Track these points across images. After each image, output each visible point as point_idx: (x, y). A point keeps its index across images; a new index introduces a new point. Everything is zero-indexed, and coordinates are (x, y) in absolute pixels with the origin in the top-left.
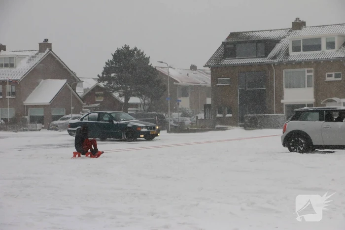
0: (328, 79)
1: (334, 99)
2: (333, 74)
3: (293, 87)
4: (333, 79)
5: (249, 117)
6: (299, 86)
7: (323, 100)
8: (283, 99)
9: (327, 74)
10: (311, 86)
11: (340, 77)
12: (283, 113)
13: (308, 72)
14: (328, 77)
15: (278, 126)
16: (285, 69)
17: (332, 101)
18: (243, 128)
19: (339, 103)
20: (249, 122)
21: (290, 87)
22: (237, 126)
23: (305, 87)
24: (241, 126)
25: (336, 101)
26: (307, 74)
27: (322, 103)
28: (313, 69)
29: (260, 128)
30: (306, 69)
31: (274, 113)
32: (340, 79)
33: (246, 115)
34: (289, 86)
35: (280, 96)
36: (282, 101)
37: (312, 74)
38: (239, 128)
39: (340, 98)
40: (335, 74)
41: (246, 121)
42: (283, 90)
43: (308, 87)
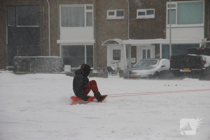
0: (109, 17)
1: (116, 40)
2: (115, 11)
3: (71, 26)
4: (115, 17)
5: (20, 59)
6: (77, 25)
7: (104, 41)
8: (59, 39)
9: (108, 11)
10: (90, 25)
11: (122, 15)
12: (60, 56)
13: (88, 8)
14: (109, 15)
15: (54, 70)
16: (62, 4)
17: (113, 42)
18: (12, 72)
19: (121, 45)
20: (19, 66)
21: (67, 26)
22: (5, 69)
23: (83, 26)
24: (10, 69)
25: (117, 43)
26: (86, 11)
27: (102, 45)
28: (92, 5)
29: (33, 72)
30: (85, 6)
31: (49, 56)
32: (123, 18)
33: (15, 57)
34: (67, 24)
35: (56, 35)
36: (58, 42)
37: (92, 11)
38: (8, 71)
39: (123, 39)
40: (117, 12)
41: (16, 63)
42: (59, 29)
43: (87, 25)
